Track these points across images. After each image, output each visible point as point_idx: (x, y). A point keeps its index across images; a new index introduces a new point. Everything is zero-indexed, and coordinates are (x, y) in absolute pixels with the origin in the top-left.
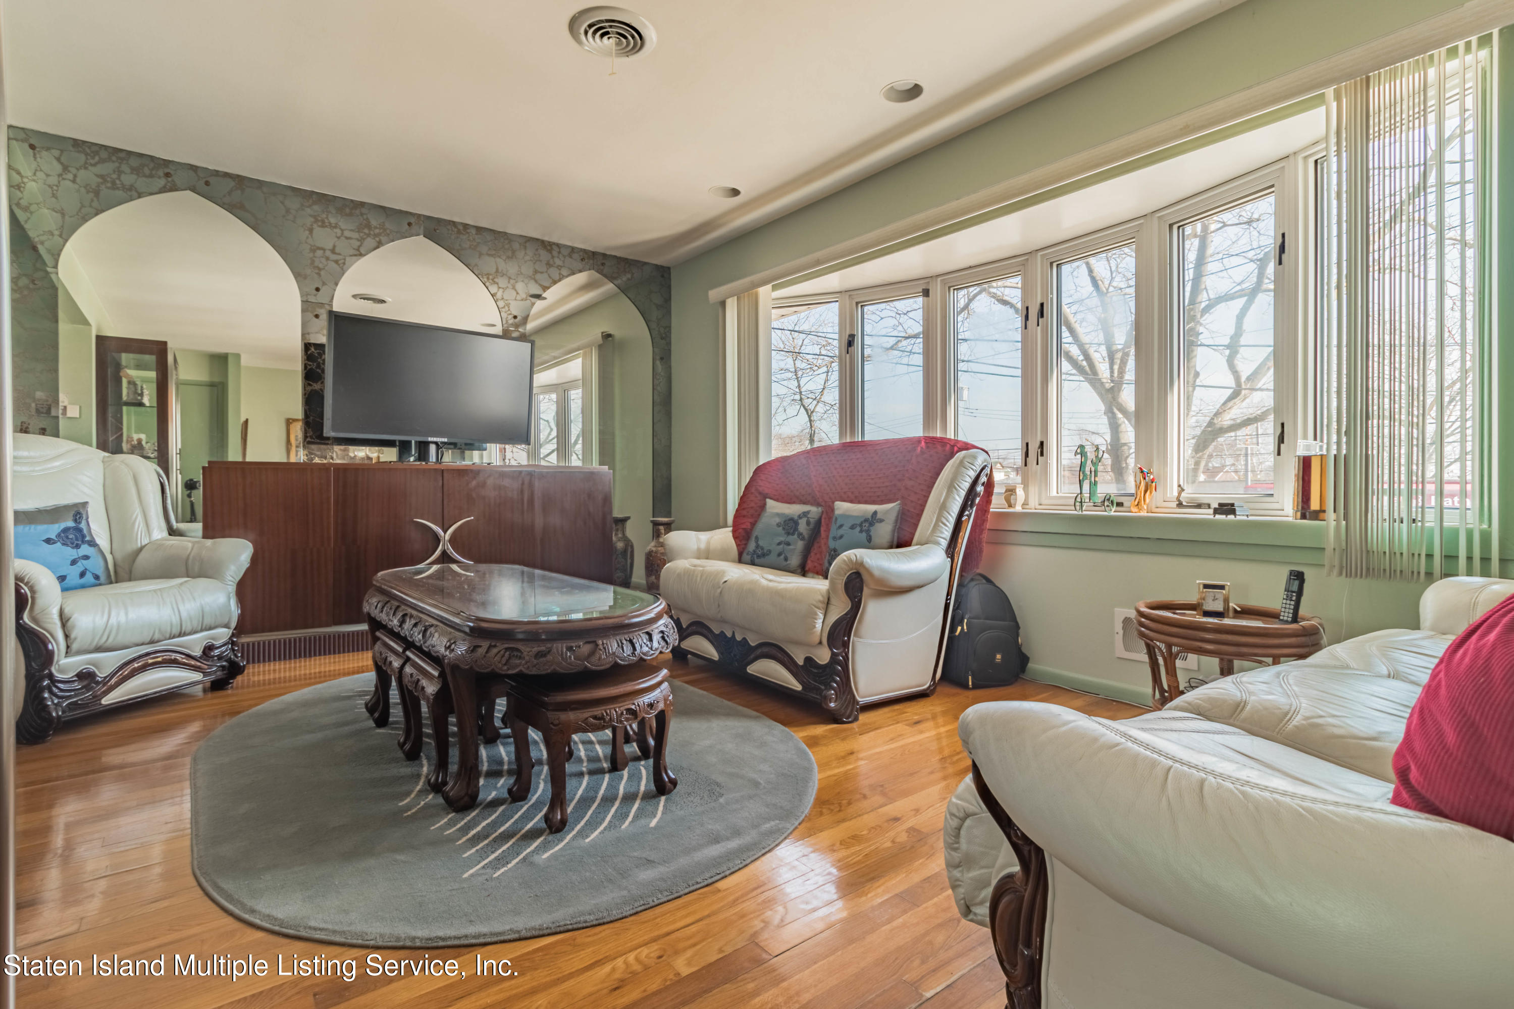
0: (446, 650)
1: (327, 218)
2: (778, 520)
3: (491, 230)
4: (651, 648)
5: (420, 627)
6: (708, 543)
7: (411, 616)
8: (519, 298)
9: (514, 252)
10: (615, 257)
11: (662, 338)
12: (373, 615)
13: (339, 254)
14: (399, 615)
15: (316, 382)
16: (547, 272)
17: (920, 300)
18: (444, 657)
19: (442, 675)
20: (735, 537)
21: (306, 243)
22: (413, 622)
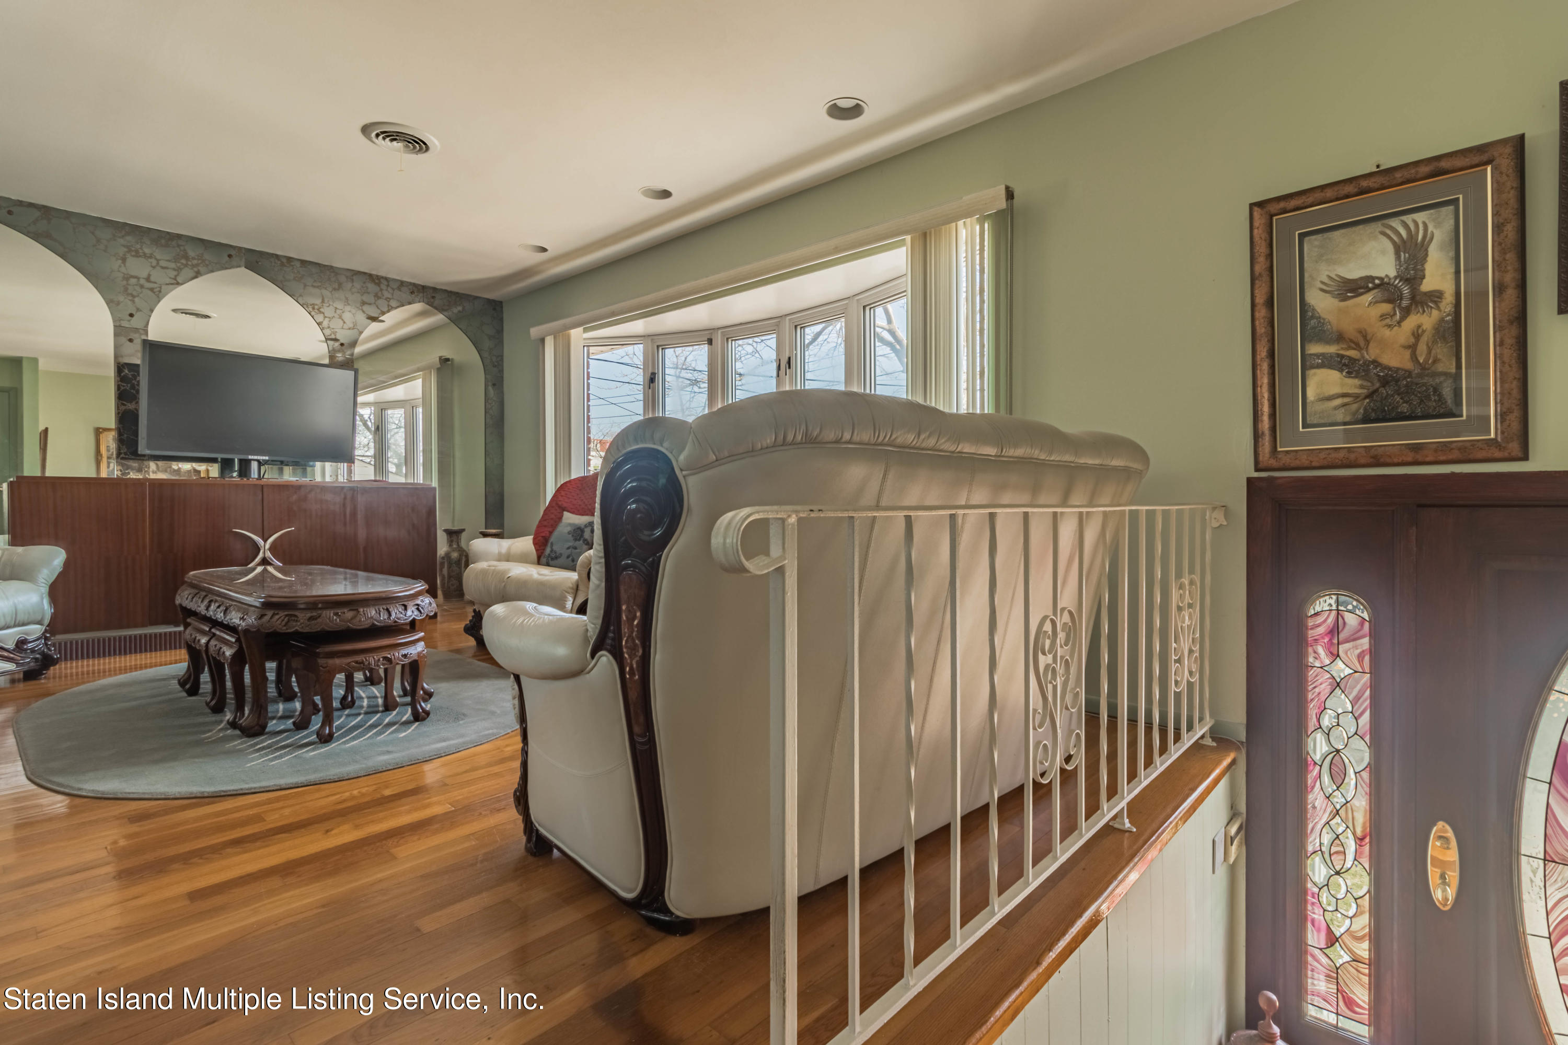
0: (240, 620)
1: (141, 248)
2: (569, 529)
3: (316, 264)
4: (405, 616)
5: (223, 608)
6: (509, 548)
7: (216, 601)
8: (345, 326)
9: (340, 285)
10: (446, 291)
11: (495, 366)
12: (184, 605)
13: (155, 283)
14: (206, 602)
15: (131, 402)
16: (375, 303)
17: (706, 347)
18: (239, 625)
19: (238, 640)
20: (535, 544)
21: (119, 271)
22: (217, 604)
